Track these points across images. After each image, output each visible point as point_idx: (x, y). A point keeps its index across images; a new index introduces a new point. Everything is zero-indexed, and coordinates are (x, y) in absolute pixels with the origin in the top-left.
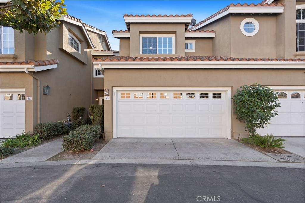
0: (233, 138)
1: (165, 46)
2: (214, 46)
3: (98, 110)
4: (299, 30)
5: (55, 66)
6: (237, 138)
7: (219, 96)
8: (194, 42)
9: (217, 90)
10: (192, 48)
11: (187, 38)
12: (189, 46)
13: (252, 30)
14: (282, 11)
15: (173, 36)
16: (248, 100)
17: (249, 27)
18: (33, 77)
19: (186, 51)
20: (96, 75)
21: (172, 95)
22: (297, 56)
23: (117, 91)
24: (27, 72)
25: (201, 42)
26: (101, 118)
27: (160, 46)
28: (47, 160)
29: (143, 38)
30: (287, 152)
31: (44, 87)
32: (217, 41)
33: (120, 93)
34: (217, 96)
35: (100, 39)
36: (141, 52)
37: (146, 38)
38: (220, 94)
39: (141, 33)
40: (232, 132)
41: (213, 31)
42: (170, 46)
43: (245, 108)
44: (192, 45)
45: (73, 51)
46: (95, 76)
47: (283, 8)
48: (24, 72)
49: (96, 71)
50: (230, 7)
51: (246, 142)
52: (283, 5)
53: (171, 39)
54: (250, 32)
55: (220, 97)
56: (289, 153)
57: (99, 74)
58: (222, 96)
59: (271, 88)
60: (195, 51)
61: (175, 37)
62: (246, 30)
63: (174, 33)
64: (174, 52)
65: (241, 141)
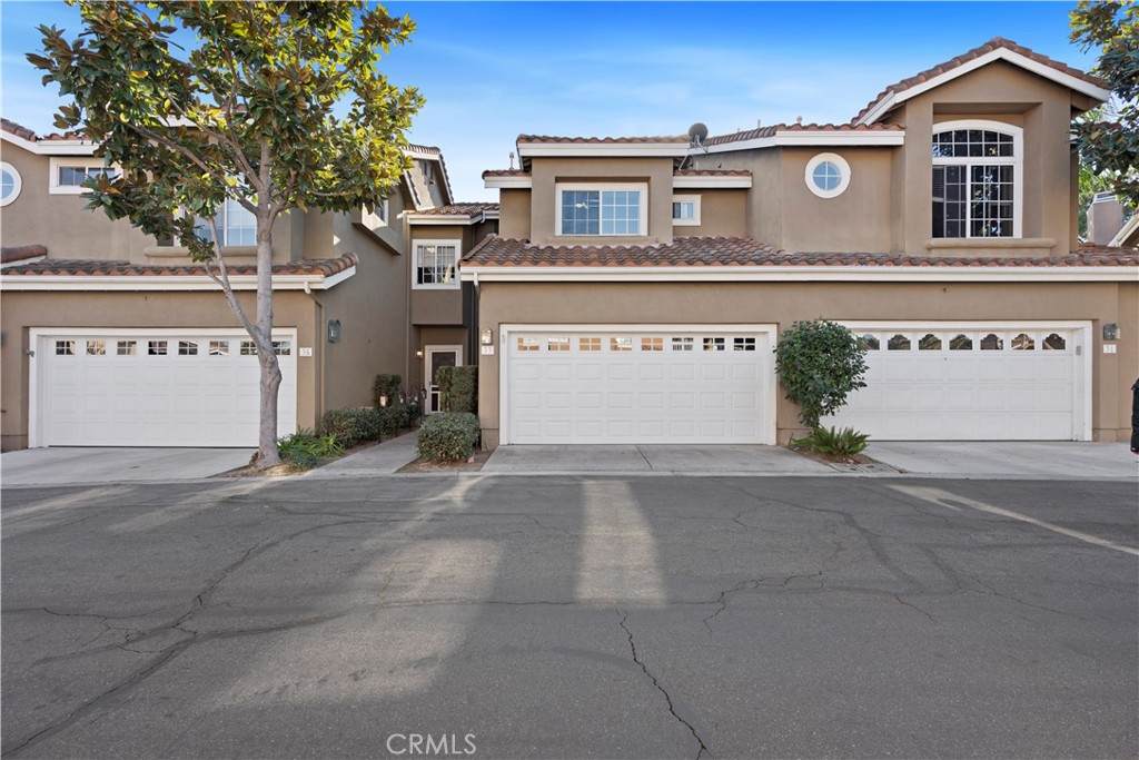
0: (778, 444)
1: (621, 213)
2: (748, 212)
3: (463, 378)
4: (948, 181)
5: (351, 272)
6: (786, 443)
7: (750, 344)
8: (697, 199)
9: (744, 330)
10: (691, 215)
11: (677, 191)
12: (684, 209)
13: (833, 183)
14: (900, 141)
15: (642, 188)
16: (801, 355)
17: (826, 177)
18: (317, 303)
19: (677, 222)
20: (420, 281)
21: (637, 343)
22: (933, 251)
23: (510, 332)
24: (308, 291)
25: (716, 199)
26: (468, 398)
27: (608, 211)
28: (399, 471)
29: (564, 192)
30: (870, 459)
31: (331, 323)
32: (756, 197)
33: (515, 338)
34: (745, 344)
35: (426, 173)
36: (559, 231)
37: (572, 192)
38: (752, 340)
39: (558, 180)
40: (778, 429)
41: (745, 173)
42: (635, 212)
43: (798, 372)
44: (691, 205)
45: (379, 226)
46: (415, 286)
47: (903, 133)
48: (303, 290)
49: (420, 270)
50: (778, 132)
51: (801, 448)
52: (902, 129)
53: (635, 197)
54: (829, 189)
55: (752, 348)
56: (873, 461)
57: (429, 279)
58: (756, 344)
59: (848, 325)
60: (699, 224)
61: (646, 191)
62: (819, 182)
63: (646, 179)
64: (643, 231)
65: (790, 447)
